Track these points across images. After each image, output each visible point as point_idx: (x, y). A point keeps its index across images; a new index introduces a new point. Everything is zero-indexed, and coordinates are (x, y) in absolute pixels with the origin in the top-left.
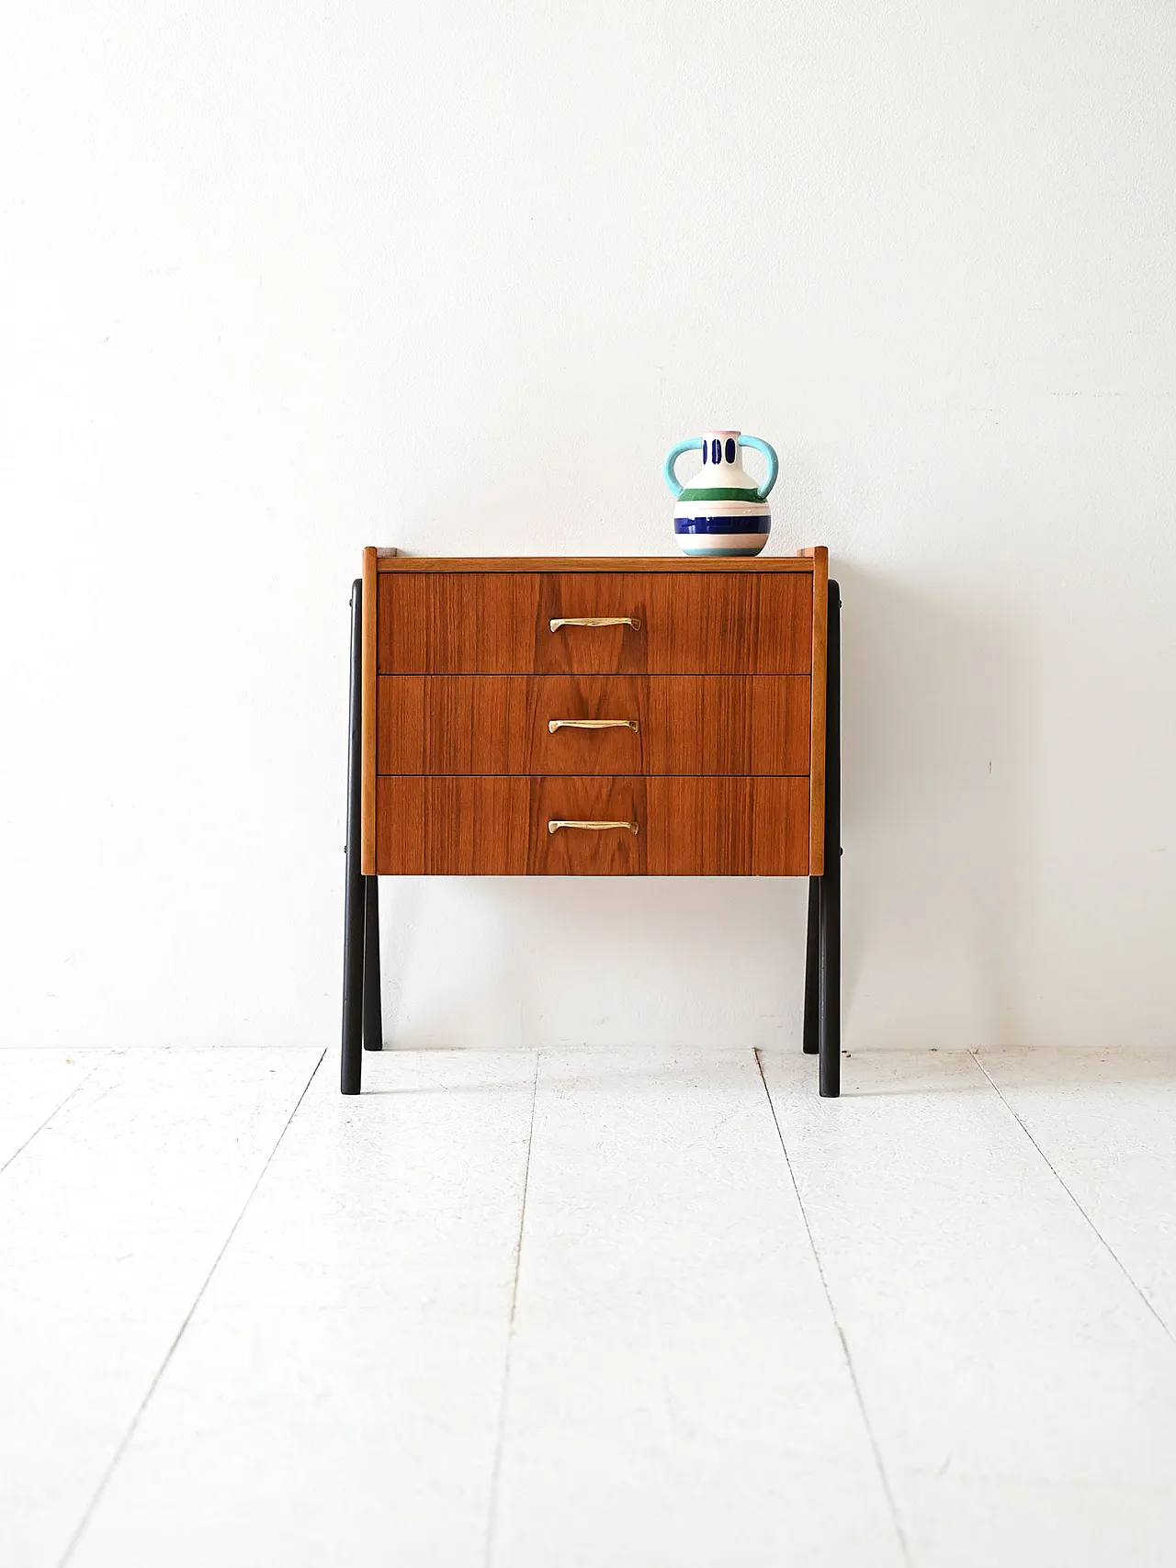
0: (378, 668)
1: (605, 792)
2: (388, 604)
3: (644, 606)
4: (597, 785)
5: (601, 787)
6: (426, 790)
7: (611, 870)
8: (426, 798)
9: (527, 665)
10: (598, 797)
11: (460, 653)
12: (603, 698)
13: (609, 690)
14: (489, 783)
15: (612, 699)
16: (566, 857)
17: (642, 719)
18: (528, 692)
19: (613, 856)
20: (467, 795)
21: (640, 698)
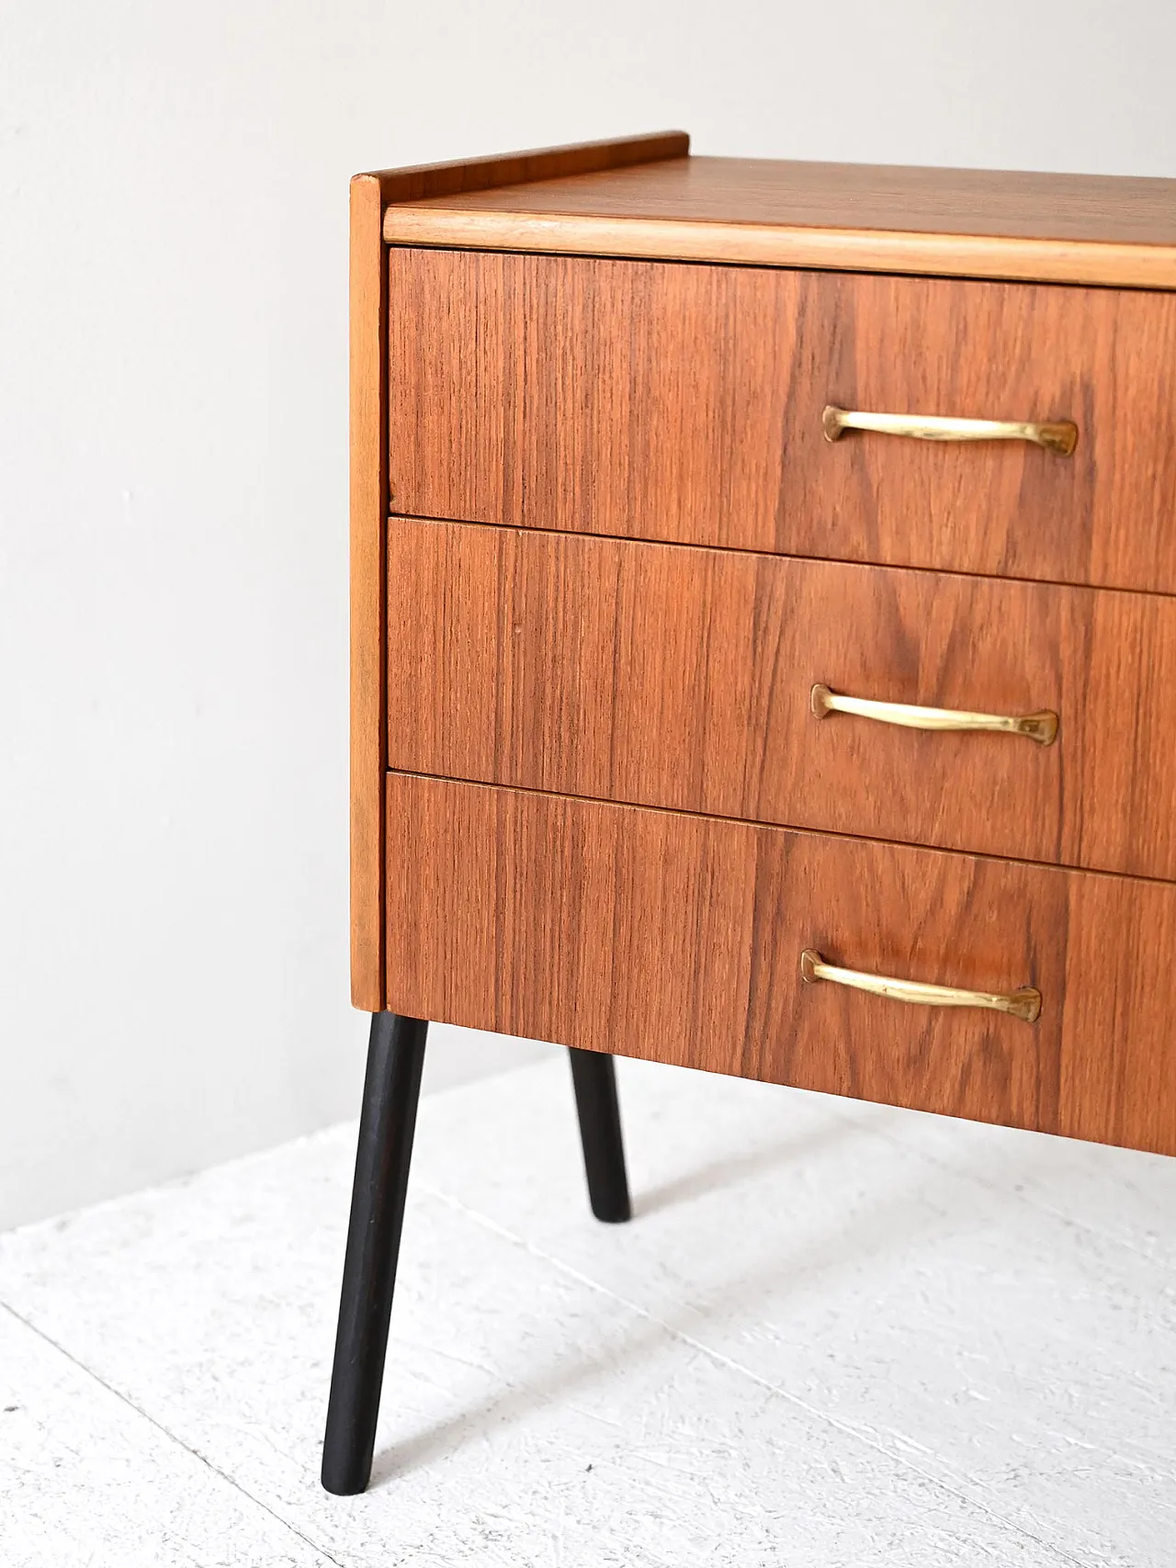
0: (386, 494)
1: (953, 898)
2: (413, 333)
3: (1087, 389)
4: (933, 874)
5: (942, 880)
6: (501, 823)
7: (961, 1098)
8: (500, 843)
9: (754, 523)
10: (938, 901)
11: (588, 480)
12: (961, 639)
13: (978, 620)
14: (655, 827)
15: (985, 646)
16: (842, 1047)
17: (1067, 711)
18: (758, 600)
19: (966, 1071)
20: (597, 853)
21: (1065, 651)
